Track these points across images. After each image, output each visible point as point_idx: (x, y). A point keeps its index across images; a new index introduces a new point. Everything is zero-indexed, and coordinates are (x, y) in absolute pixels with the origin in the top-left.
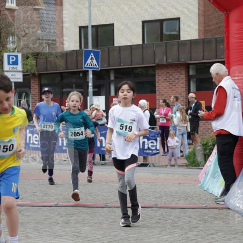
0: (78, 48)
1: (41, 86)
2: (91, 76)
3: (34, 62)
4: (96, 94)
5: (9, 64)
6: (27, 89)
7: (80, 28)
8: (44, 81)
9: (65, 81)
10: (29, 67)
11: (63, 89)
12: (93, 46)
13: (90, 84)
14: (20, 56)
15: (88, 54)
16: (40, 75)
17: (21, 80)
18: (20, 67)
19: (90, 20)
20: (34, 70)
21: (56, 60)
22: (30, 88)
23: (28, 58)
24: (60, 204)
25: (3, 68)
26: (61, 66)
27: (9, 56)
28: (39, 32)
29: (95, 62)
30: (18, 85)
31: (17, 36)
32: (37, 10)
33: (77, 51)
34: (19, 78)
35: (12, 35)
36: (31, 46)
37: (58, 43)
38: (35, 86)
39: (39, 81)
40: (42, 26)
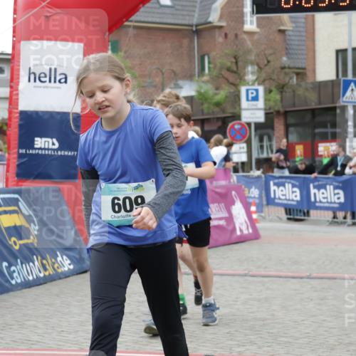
0: (333, 77)
1: (287, 127)
2: (351, 112)
3: (278, 97)
5: (248, 100)
6: (269, 131)
7: (338, 52)
8: (291, 121)
9: (318, 119)
10: (272, 103)
11: (314, 129)
12: (354, 74)
13: (350, 123)
14: (261, 89)
15: (347, 84)
16: (286, 114)
17: (262, 120)
18: (261, 103)
19: (350, 41)
20: (279, 107)
21: (307, 93)
22: (273, 130)
23: (270, 91)
25: (240, 105)
26: (313, 101)
27: (247, 91)
28: (285, 59)
30: (258, 126)
31: (258, 65)
32: (282, 32)
33: (332, 81)
34: (260, 117)
35: (252, 64)
36: (275, 77)
37: (309, 74)
38: (279, 126)
39: (286, 120)
40: (288, 51)
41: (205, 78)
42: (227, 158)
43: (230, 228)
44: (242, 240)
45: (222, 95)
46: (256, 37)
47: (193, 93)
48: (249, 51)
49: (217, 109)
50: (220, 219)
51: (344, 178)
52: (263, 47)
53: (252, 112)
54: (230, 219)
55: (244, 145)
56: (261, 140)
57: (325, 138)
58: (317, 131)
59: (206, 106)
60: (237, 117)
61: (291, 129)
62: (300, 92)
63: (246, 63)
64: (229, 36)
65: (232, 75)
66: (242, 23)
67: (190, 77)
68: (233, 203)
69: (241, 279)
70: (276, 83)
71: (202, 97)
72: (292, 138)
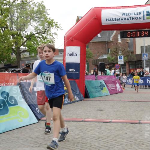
0: (140, 53)
1: (129, 65)
2: (145, 61)
3: (127, 58)
4: (146, 67)
5: (120, 59)
6: (125, 66)
7: (141, 47)
8: (130, 64)
9: (137, 63)
10: (125, 60)
11: (136, 65)
12: (145, 52)
13: (145, 64)
14: (123, 56)
15: (144, 54)
16: (129, 62)
17: (123, 64)
18: (123, 60)
19: (144, 44)
20: (127, 61)
21: (134, 57)
22: (126, 66)
23: (125, 57)
24: (137, 101)
25: (118, 60)
26: (135, 59)
27: (119, 57)
28: (128, 49)
29: (146, 57)
30: (122, 65)
31: (122, 50)
32: (127, 42)
33: (140, 54)
34: (123, 63)
35: (120, 50)
36: (126, 53)
37: (134, 53)
39: (129, 64)
40: (129, 47)
41: (109, 54)
43: (116, 90)
44: (119, 92)
45: (113, 58)
46: (121, 44)
47: (106, 58)
48: (120, 47)
49: (112, 61)
50: (114, 87)
52: (123, 46)
53: (121, 62)
54: (116, 87)
55: (119, 70)
56: (123, 68)
57: (138, 68)
58: (136, 66)
59: (109, 60)
60: (117, 63)
61: (130, 66)
62: (132, 57)
63: (119, 50)
64: (115, 44)
65: (116, 53)
66: (118, 41)
67: (105, 54)
68: (117, 84)
69: (119, 102)
70: (126, 55)
71: (109, 58)
72: (131, 68)
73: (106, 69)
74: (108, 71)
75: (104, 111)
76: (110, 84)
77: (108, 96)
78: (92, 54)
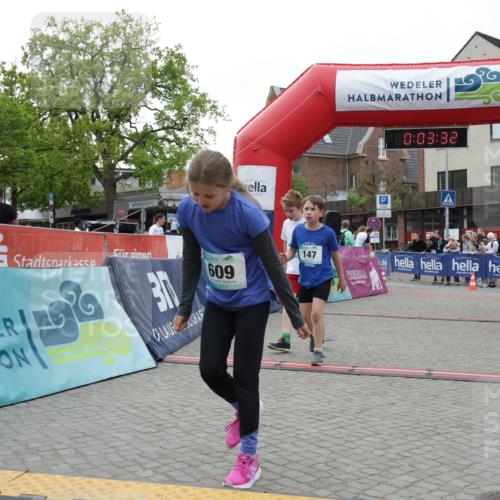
0: (436, 189)
1: (406, 221)
2: (447, 212)
3: (400, 202)
4: (451, 227)
5: (381, 203)
6: (395, 223)
7: (439, 173)
8: (408, 217)
9: (426, 216)
10: (396, 206)
11: (424, 221)
12: (449, 188)
13: (447, 219)
14: (389, 197)
15: (445, 194)
16: (405, 212)
17: (390, 216)
18: (389, 206)
19: (447, 166)
20: (401, 208)
21: (419, 200)
22: (397, 223)
23: (395, 198)
25: (375, 207)
26: (423, 205)
27: (380, 197)
28: (404, 177)
29: (451, 201)
30: (387, 220)
31: (387, 181)
32: (403, 160)
33: (435, 192)
34: (388, 214)
35: (383, 180)
36: (398, 189)
37: (420, 186)
38: (401, 221)
39: (405, 216)
40: (407, 173)
41: (353, 189)
42: (367, 241)
43: (368, 285)
44: (376, 293)
45: (364, 200)
46: (386, 163)
47: (345, 199)
48: (381, 173)
49: (360, 209)
50: (362, 280)
51: (442, 254)
52: (391, 170)
53: (384, 211)
54: (369, 280)
55: (378, 233)
56: (389, 229)
57: (430, 229)
58: (425, 224)
59: (353, 207)
60: (374, 214)
61: (408, 223)
62: (415, 199)
63: (380, 180)
64: (369, 163)
65: (370, 187)
66: (378, 155)
67: (343, 189)
68: (371, 270)
70: (399, 193)
71: (351, 201)
72: (409, 228)
73: (342, 231)
74: (348, 234)
75: (335, 343)
76: (352, 269)
77: (348, 303)
78: (307, 188)
